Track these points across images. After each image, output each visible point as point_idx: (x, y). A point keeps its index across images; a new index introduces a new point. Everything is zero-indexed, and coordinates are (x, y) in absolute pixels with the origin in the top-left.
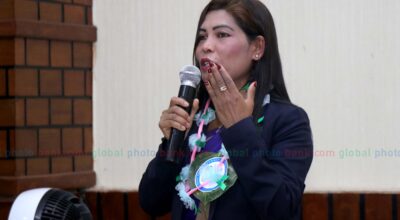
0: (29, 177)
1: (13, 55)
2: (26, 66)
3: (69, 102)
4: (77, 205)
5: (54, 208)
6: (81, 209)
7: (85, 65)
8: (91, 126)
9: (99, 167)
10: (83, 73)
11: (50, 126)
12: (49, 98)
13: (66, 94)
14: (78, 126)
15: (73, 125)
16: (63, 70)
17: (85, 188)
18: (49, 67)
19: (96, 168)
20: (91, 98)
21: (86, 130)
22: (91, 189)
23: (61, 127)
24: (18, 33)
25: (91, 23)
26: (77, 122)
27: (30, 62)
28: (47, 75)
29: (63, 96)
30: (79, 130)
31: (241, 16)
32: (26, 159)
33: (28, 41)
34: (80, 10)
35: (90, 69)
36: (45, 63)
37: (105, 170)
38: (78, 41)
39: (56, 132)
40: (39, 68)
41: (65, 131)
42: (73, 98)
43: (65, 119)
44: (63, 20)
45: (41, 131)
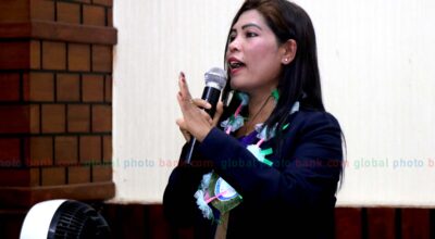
0: (44, 188)
1: (28, 57)
2: (42, 70)
3: (87, 108)
4: (94, 218)
5: (69, 220)
6: (99, 222)
7: (105, 70)
8: (110, 134)
9: (118, 177)
10: (102, 77)
11: (67, 133)
12: (66, 104)
13: (84, 100)
14: (96, 134)
15: (91, 132)
16: (81, 74)
17: (103, 200)
18: (67, 71)
19: (116, 179)
20: (110, 104)
21: (105, 138)
22: (110, 201)
23: (78, 135)
24: (34, 34)
25: (112, 24)
26: (96, 129)
27: (47, 66)
28: (64, 80)
29: (81, 102)
30: (98, 139)
31: (271, 16)
32: (40, 168)
33: (45, 44)
34: (100, 11)
35: (111, 73)
36: (62, 67)
37: (125, 180)
38: (98, 44)
39: (73, 140)
40: (55, 72)
41: (83, 139)
42: (91, 104)
43: (83, 126)
44: (82, 22)
45: (58, 139)
